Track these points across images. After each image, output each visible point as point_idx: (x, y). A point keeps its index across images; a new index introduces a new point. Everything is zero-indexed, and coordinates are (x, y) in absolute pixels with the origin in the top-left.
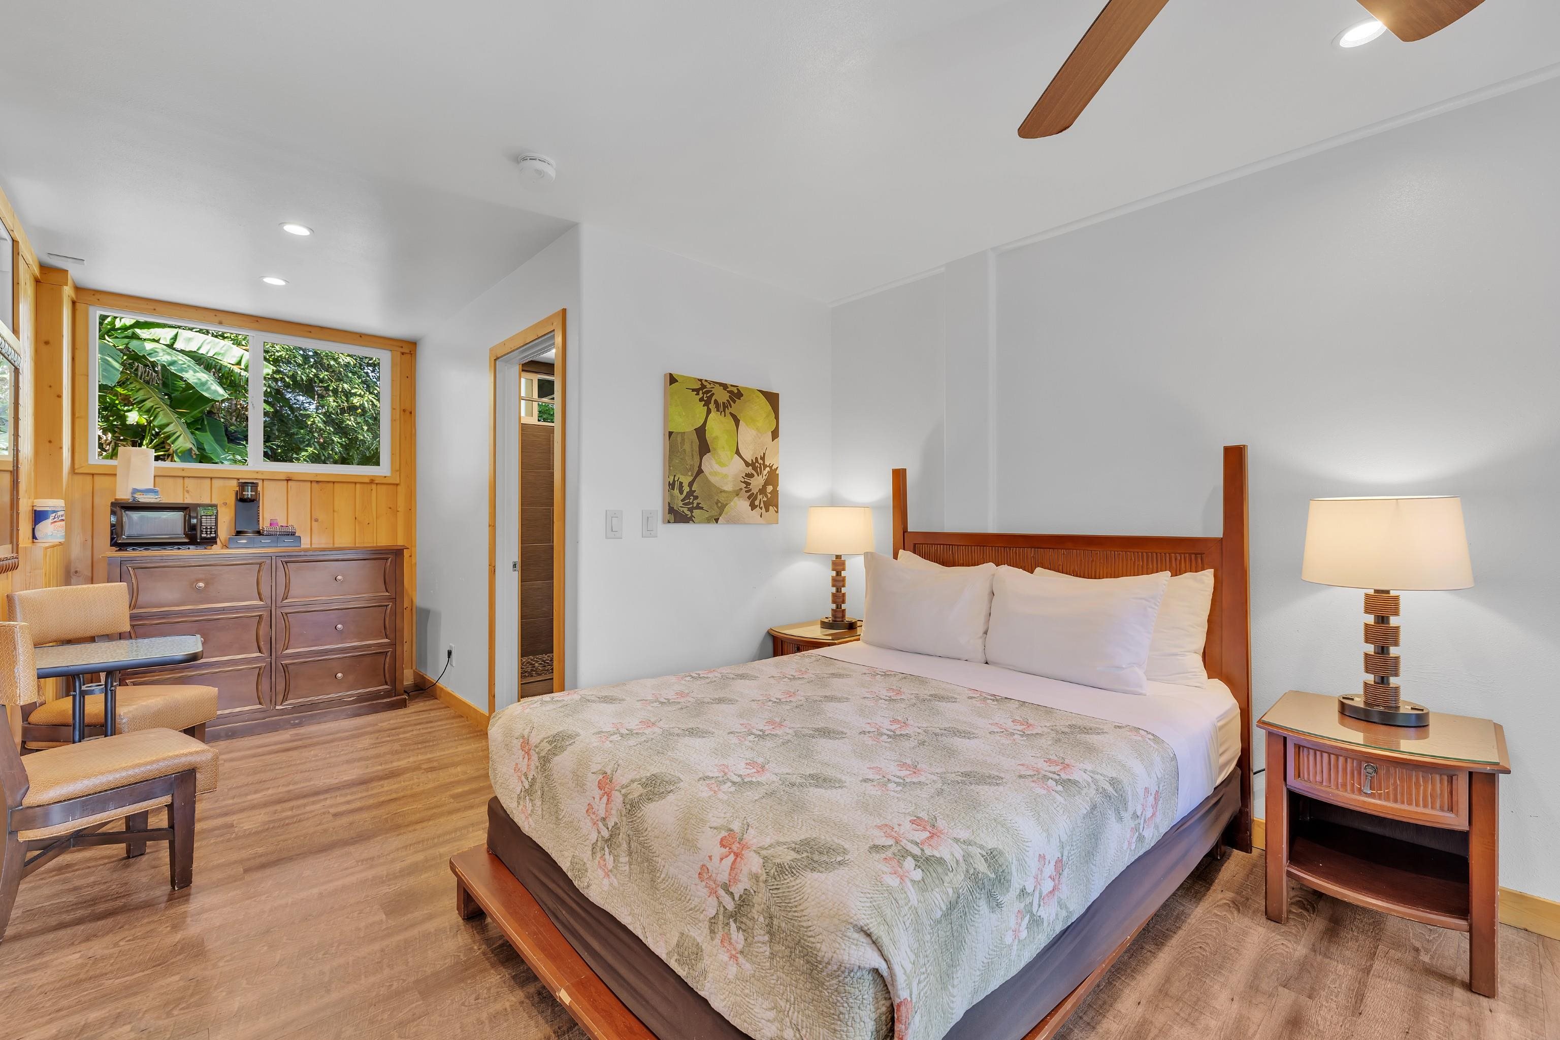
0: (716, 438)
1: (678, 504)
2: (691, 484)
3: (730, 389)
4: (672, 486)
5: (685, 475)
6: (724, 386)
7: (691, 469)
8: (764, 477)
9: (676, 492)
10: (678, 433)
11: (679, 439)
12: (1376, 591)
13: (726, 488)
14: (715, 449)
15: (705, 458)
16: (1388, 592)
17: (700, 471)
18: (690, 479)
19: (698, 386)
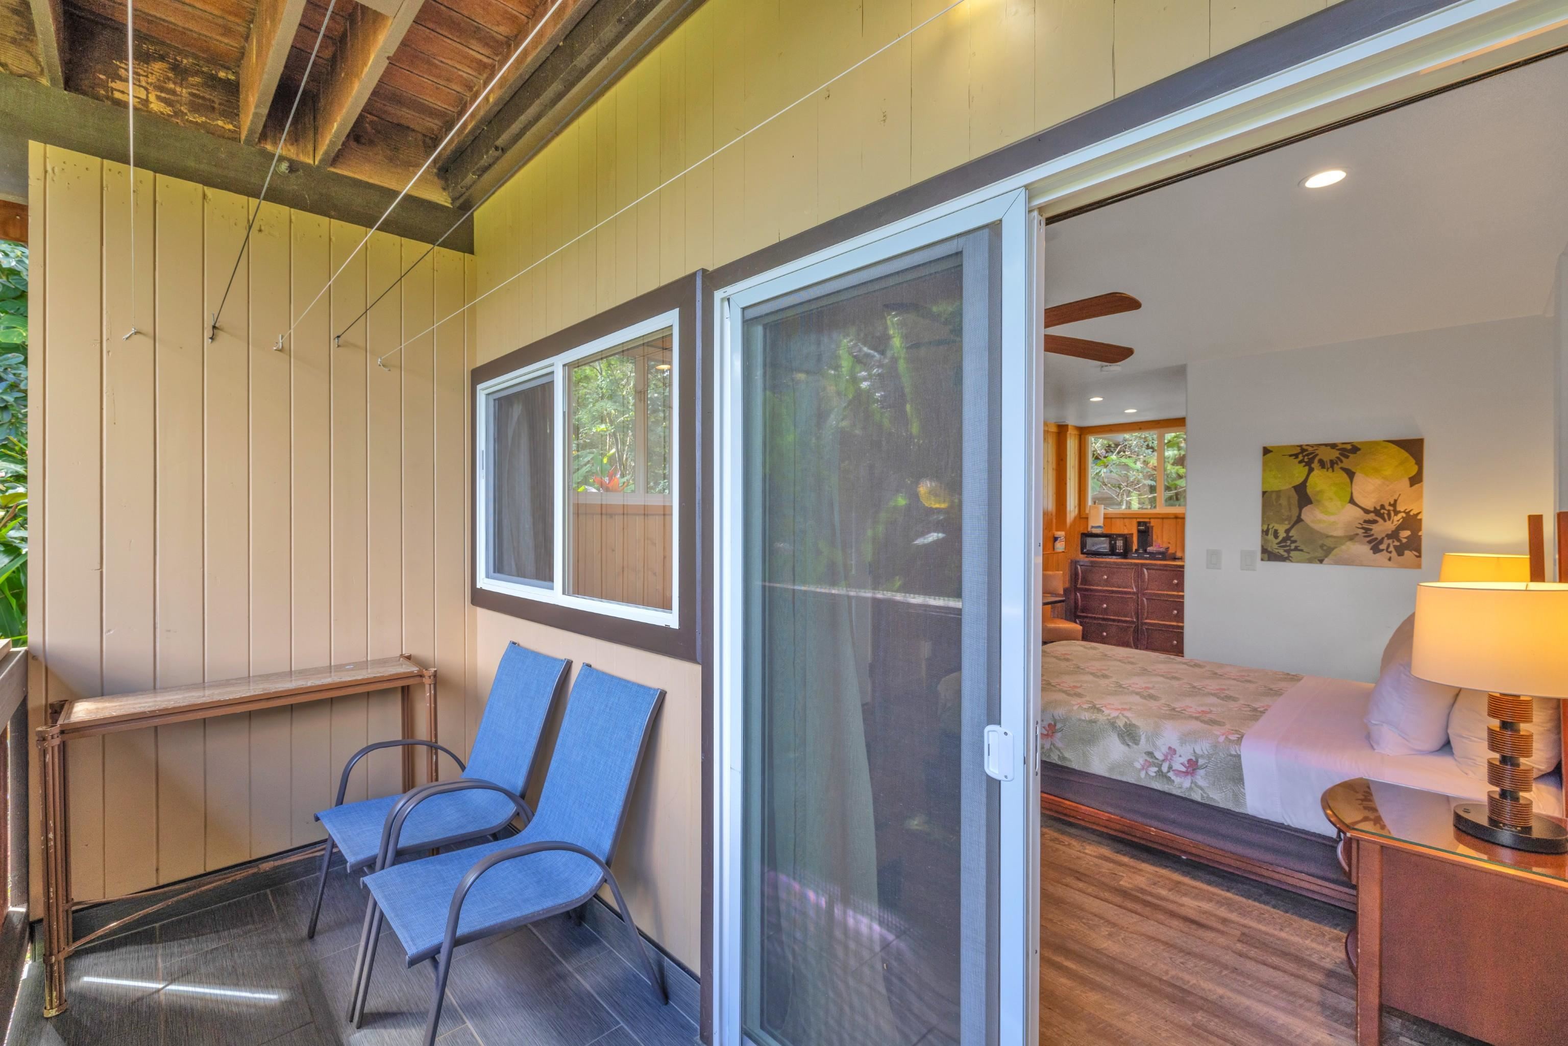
0: (1321, 492)
1: (1273, 545)
2: (1287, 531)
3: (1340, 446)
4: (1265, 532)
5: (1281, 521)
6: (1333, 446)
7: (1289, 518)
8: (1395, 523)
9: (1271, 537)
10: (1272, 492)
11: (1274, 496)
12: (1501, 694)
13: (1335, 534)
14: (1318, 501)
15: (1305, 510)
16: (1519, 696)
17: (1299, 520)
18: (1287, 527)
19: (1299, 450)
